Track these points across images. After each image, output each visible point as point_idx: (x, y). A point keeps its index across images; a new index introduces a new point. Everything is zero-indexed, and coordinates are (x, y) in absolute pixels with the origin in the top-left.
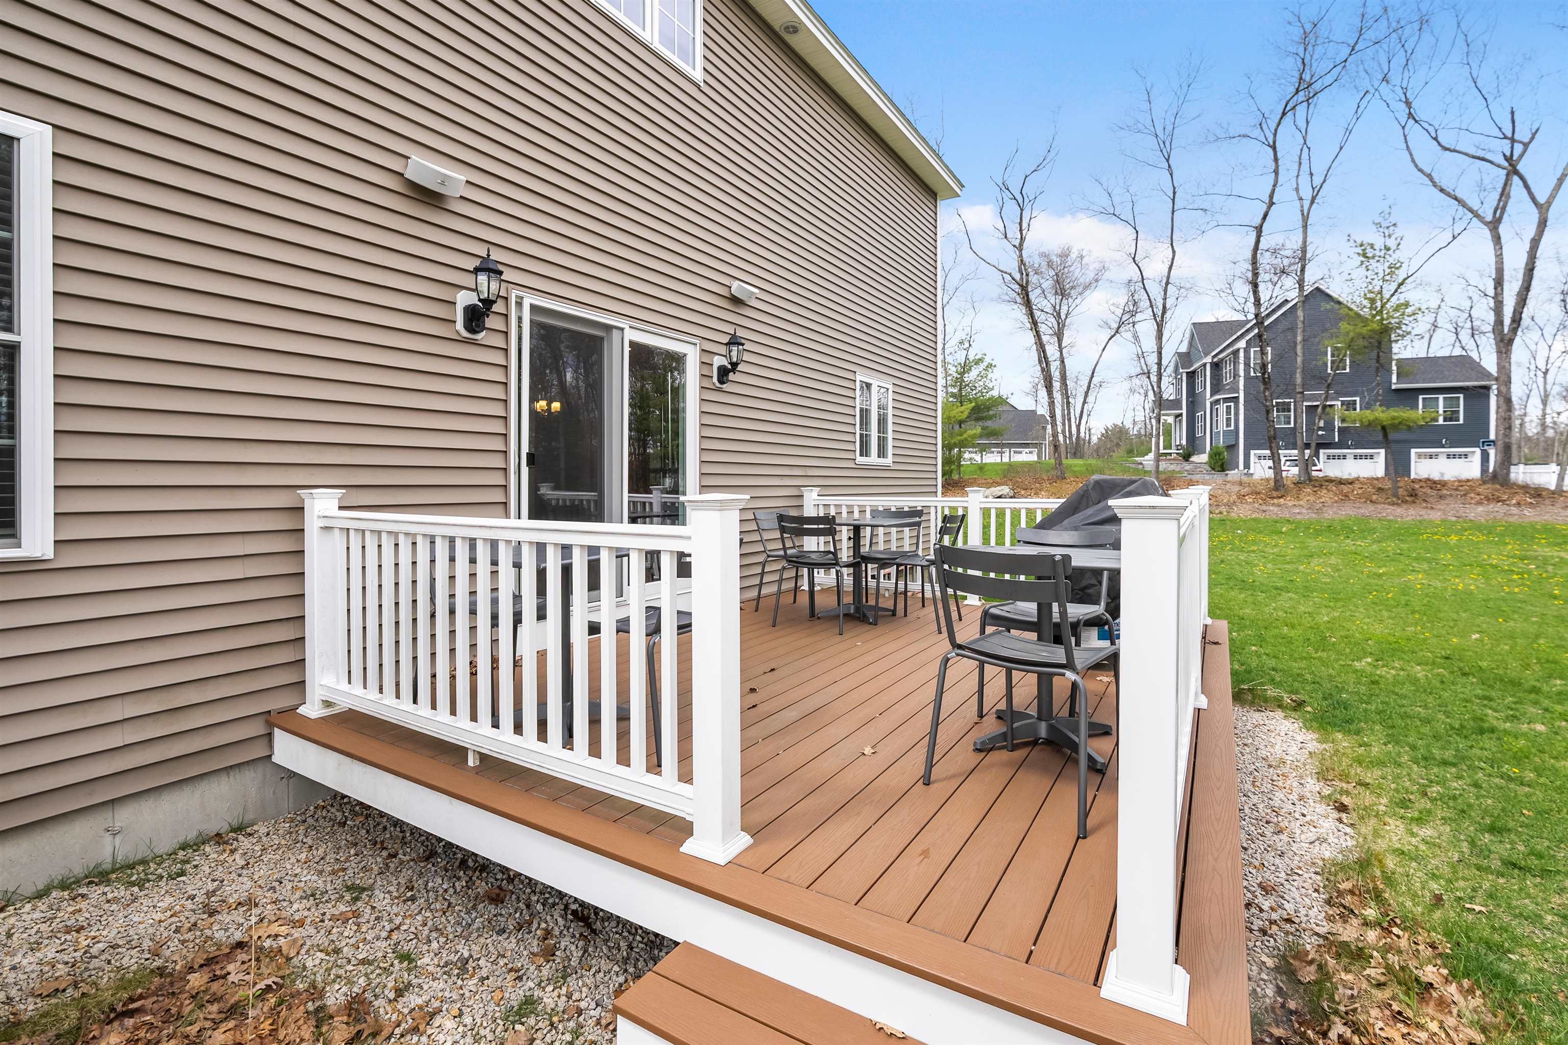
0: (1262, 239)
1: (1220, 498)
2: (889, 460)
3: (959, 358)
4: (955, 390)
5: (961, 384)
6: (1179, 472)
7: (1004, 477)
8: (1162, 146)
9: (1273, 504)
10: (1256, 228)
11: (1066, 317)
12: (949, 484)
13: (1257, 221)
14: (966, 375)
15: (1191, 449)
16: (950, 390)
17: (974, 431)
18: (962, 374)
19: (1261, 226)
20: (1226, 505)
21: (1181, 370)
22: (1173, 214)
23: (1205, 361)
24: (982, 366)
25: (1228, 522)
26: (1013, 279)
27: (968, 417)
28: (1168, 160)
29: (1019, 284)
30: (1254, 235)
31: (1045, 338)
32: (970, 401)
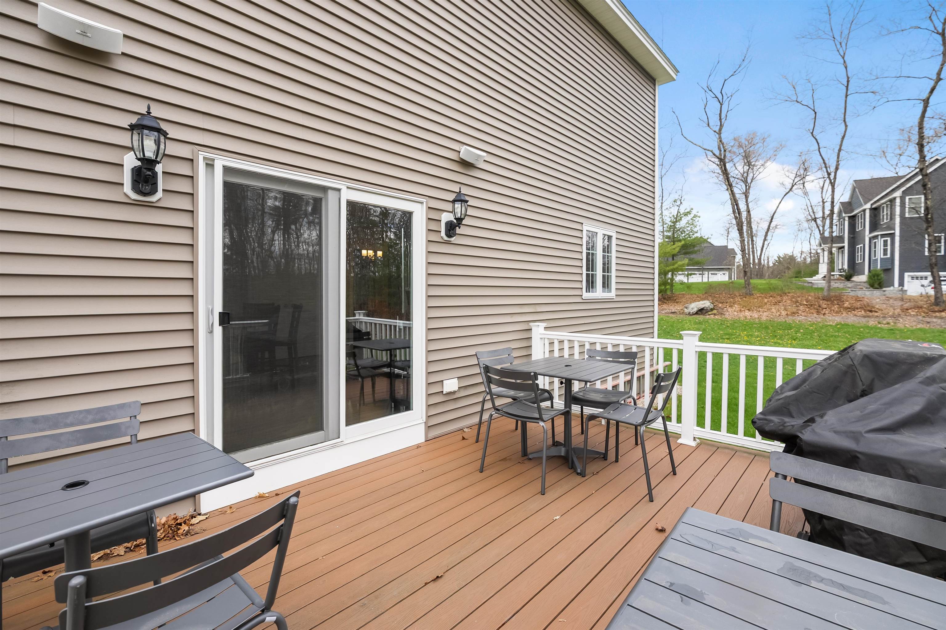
0: (928, 109)
1: (885, 311)
2: (612, 294)
3: (673, 212)
4: (669, 234)
5: (674, 231)
6: (843, 289)
7: (706, 293)
8: (839, 46)
9: (936, 317)
10: (924, 100)
11: (752, 181)
12: (664, 299)
13: (925, 96)
14: (678, 223)
15: (852, 272)
16: (666, 234)
17: (683, 262)
18: (675, 223)
19: (928, 99)
20: (892, 316)
21: (844, 215)
22: (846, 97)
23: (865, 207)
24: (690, 217)
25: (897, 332)
26: (714, 155)
27: (679, 252)
28: (843, 58)
29: (718, 158)
30: (921, 106)
31: (737, 196)
32: (680, 241)
